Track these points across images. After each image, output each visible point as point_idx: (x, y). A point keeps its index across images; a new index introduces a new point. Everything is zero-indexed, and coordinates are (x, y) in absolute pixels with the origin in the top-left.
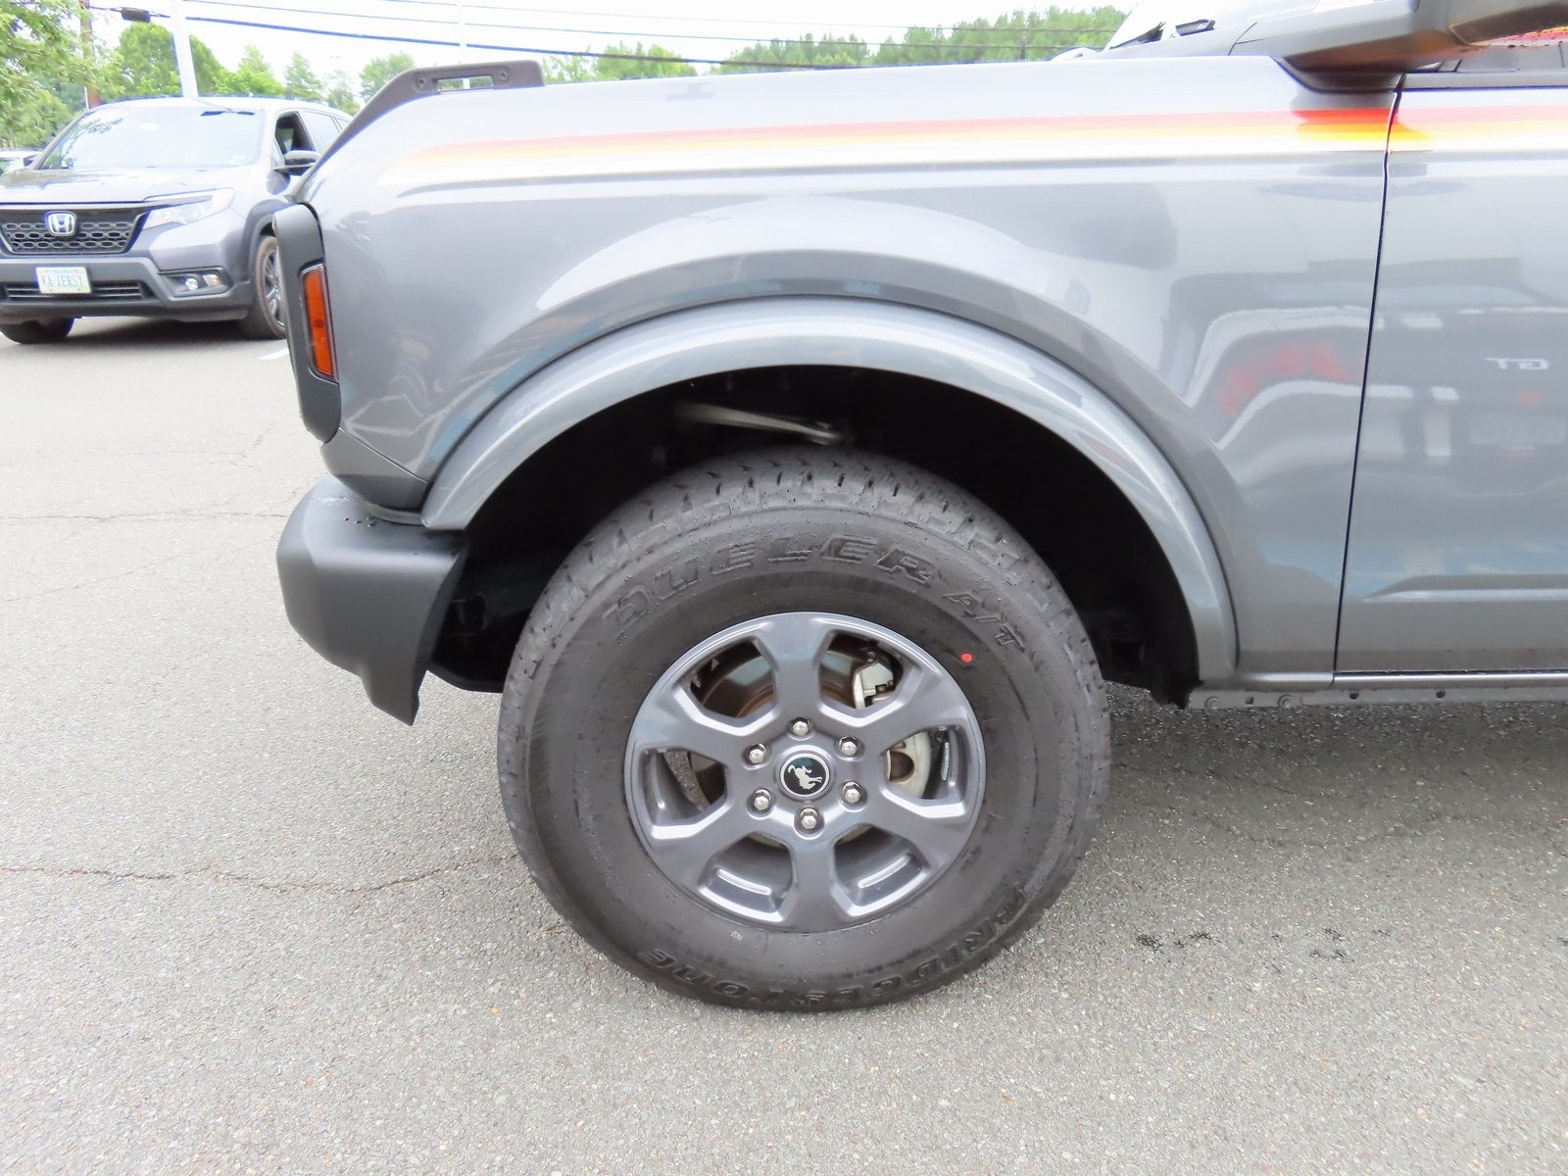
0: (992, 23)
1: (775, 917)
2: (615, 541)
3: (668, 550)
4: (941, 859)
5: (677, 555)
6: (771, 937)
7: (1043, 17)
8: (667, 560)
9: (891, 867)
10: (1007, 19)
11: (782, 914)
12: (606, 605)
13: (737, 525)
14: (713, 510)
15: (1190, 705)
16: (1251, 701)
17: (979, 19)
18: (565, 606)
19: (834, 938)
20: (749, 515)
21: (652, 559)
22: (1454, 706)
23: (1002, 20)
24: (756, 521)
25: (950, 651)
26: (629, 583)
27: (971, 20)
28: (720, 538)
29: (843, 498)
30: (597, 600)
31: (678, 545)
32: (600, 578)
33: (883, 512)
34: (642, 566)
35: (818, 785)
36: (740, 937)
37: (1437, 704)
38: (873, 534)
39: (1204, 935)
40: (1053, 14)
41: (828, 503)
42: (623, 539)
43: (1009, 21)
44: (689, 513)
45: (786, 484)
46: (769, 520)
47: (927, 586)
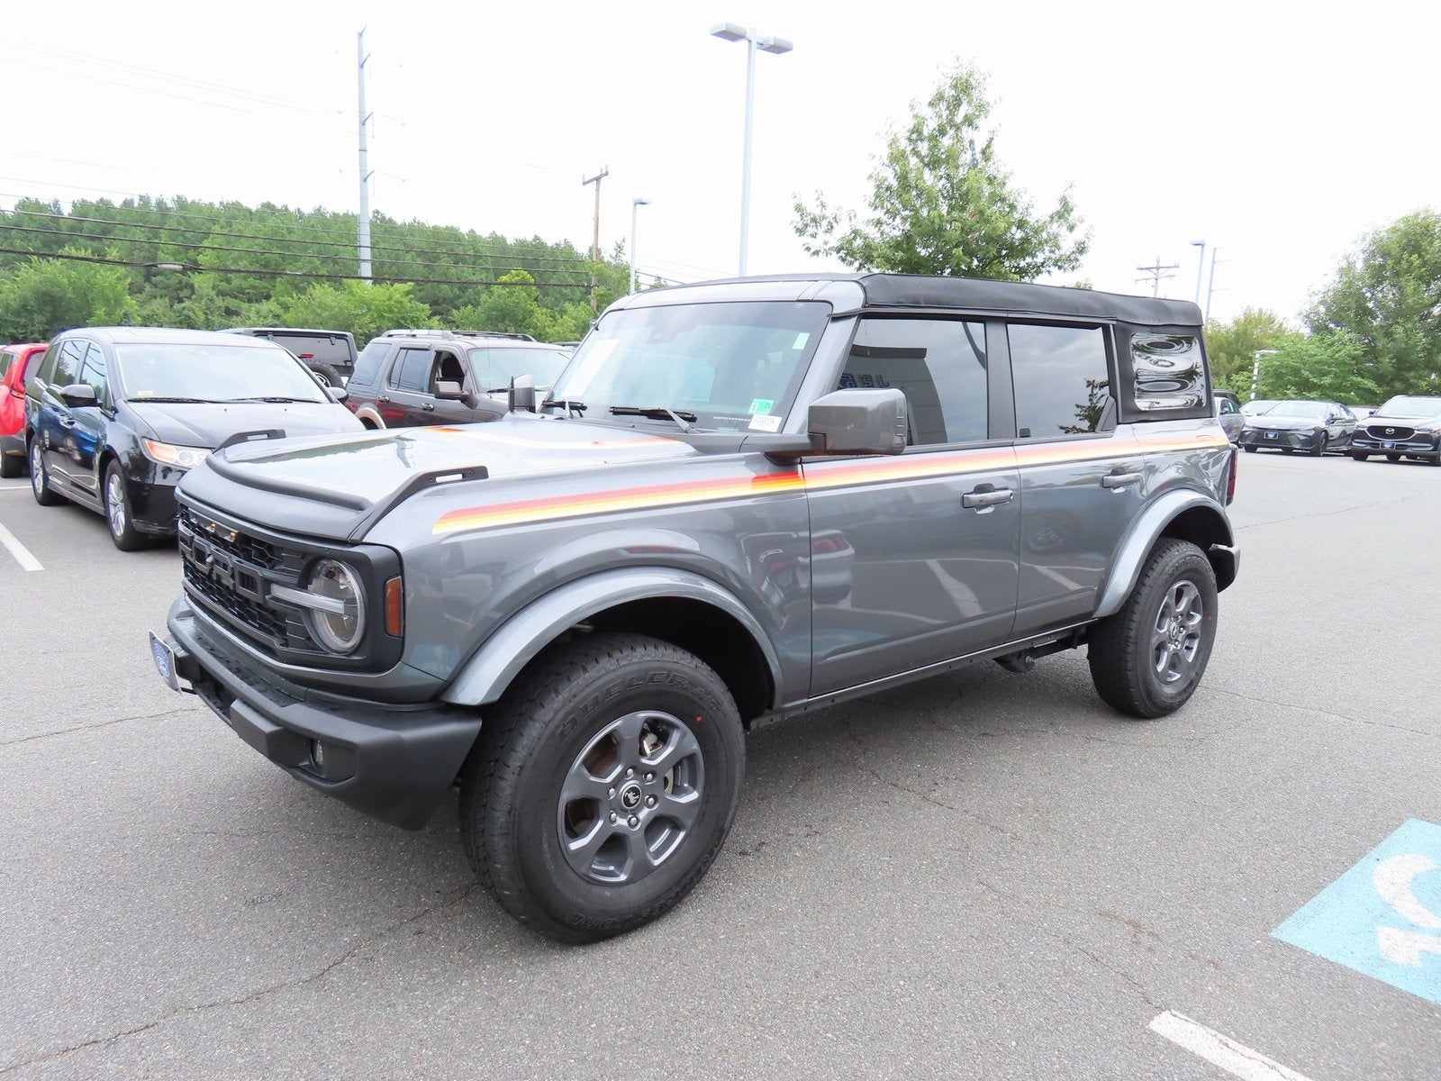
0: (117, 203)
1: (623, 878)
2: (553, 695)
3: (584, 694)
4: (689, 823)
5: (589, 695)
6: (622, 889)
7: (170, 205)
8: (584, 699)
9: (664, 835)
10: (133, 204)
11: (625, 874)
12: (558, 727)
13: (611, 676)
14: (598, 671)
15: (752, 728)
16: (772, 720)
17: (102, 200)
18: (534, 734)
19: (648, 881)
20: (615, 670)
21: (577, 700)
22: (837, 704)
23: (127, 204)
24: (619, 672)
25: (692, 718)
26: (567, 714)
27: (93, 198)
28: (605, 684)
29: (649, 655)
30: (552, 726)
31: (589, 690)
32: (551, 715)
33: (664, 659)
34: (572, 704)
35: (638, 800)
36: (609, 894)
37: (833, 706)
38: (663, 669)
39: (763, 843)
40: (181, 203)
41: (644, 659)
42: (557, 692)
43: (136, 205)
44: (587, 674)
45: (625, 653)
46: (624, 671)
47: (686, 689)
